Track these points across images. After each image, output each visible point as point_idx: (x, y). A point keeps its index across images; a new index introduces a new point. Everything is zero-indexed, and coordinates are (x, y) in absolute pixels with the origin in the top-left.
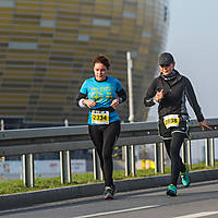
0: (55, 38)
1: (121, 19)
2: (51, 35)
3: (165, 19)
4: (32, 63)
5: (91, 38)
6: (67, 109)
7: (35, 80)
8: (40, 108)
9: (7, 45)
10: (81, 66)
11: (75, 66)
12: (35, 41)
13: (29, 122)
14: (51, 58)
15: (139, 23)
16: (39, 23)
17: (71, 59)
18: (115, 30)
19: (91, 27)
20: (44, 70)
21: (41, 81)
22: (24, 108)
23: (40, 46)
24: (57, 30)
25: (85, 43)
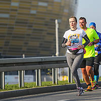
1: (53, 2)
2: (16, 10)
3: (76, 3)
4: (6, 25)
6: (24, 49)
7: (8, 34)
8: (10, 48)
10: (32, 26)
11: (29, 26)
12: (8, 13)
13: (4, 55)
14: (16, 22)
15: (62, 5)
16: (10, 4)
17: (26, 23)
18: (50, 8)
19: (37, 6)
20: (13, 28)
21: (11, 34)
23: (11, 16)
24: (20, 8)
25: (34, 15)
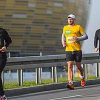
0: (35, 12)
1: (68, 3)
2: (33, 11)
3: (90, 3)
4: (24, 25)
5: (54, 12)
6: (41, 47)
7: (26, 33)
8: (28, 47)
9: (11, 16)
10: (48, 26)
11: (46, 26)
12: (25, 14)
13: (22, 54)
14: (34, 22)
15: (77, 5)
16: (27, 5)
17: (43, 23)
18: (65, 8)
19: (53, 7)
20: (30, 28)
21: (28, 33)
22: (20, 47)
23: (28, 16)
24: (37, 8)
25: (50, 15)
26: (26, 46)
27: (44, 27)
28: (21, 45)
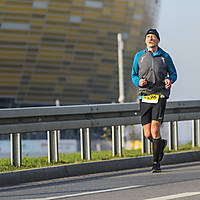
0: (47, 19)
2: (43, 16)
3: (157, 2)
4: (24, 44)
5: (83, 20)
6: (59, 90)
7: (28, 61)
8: (31, 89)
10: (72, 47)
11: (68, 47)
12: (27, 21)
13: (20, 102)
14: (43, 39)
15: (131, 5)
16: (31, 4)
17: (63, 41)
18: (107, 12)
19: (83, 8)
20: (36, 50)
21: (33, 61)
22: (16, 88)
23: (32, 27)
24: (50, 11)
26: (29, 86)
27: (64, 49)
28: (18, 85)
